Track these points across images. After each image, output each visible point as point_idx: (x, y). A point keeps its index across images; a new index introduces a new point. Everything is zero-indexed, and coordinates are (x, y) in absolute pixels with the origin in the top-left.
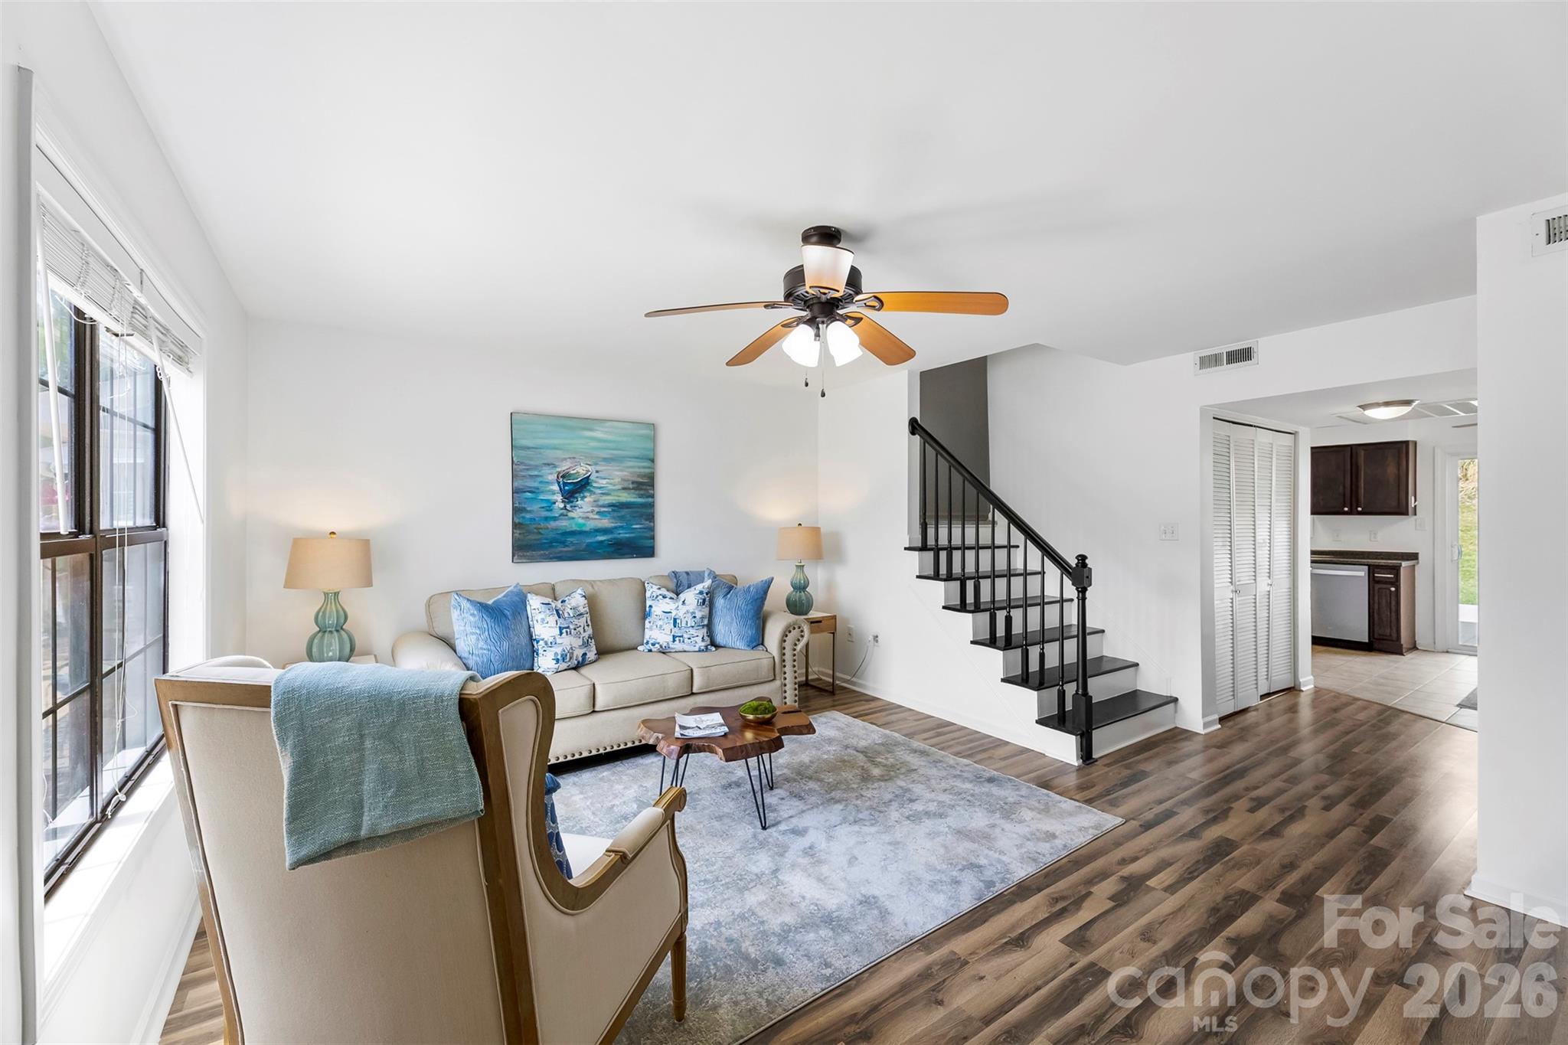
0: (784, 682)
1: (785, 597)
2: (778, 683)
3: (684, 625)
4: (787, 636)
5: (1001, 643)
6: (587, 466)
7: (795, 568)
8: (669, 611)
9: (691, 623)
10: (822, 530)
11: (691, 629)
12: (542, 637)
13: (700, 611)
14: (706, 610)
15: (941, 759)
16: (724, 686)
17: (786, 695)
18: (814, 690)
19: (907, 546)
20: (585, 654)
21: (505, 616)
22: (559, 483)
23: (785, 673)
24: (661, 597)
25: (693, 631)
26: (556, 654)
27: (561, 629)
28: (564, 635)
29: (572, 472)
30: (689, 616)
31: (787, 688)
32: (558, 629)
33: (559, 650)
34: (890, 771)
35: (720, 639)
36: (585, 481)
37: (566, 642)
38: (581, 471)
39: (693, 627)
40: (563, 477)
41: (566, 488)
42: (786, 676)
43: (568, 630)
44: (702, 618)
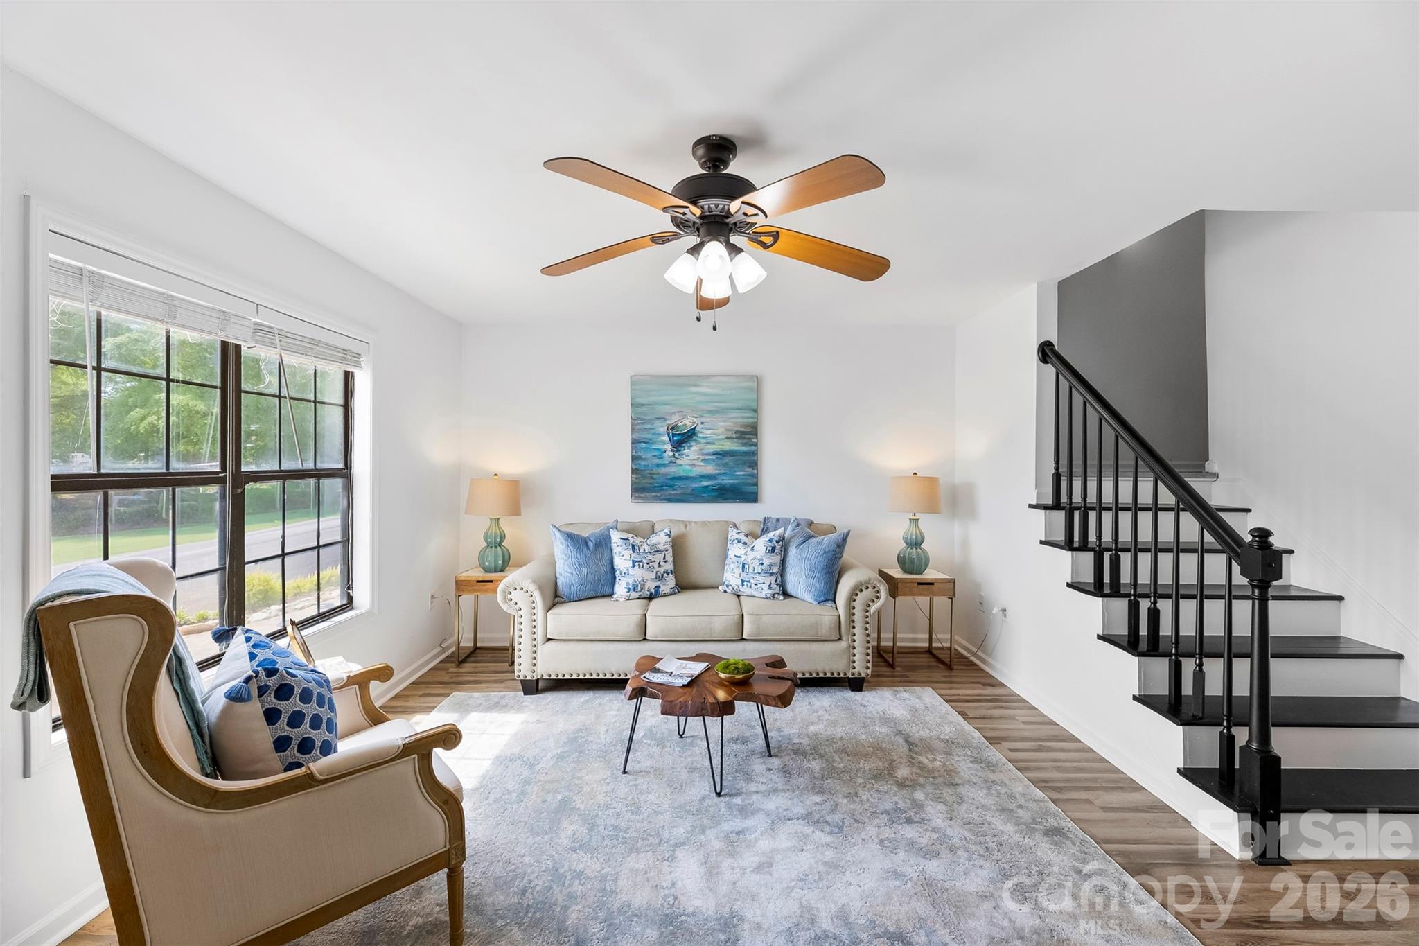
0: (852, 644)
1: (898, 552)
2: (844, 644)
3: (751, 570)
4: (857, 595)
5: (1143, 646)
6: (693, 418)
7: (908, 521)
8: (739, 555)
9: (758, 569)
10: (941, 480)
11: (757, 575)
12: (619, 567)
13: (769, 558)
14: (777, 559)
15: (1007, 781)
16: (777, 637)
17: (855, 658)
18: (932, 660)
19: (1034, 503)
20: (657, 587)
21: (588, 547)
22: (669, 434)
23: (854, 635)
24: (736, 541)
25: (759, 578)
26: (628, 583)
27: (634, 562)
28: (637, 567)
29: (680, 424)
30: (757, 562)
31: (855, 651)
32: (631, 562)
33: (631, 580)
34: (920, 776)
35: (791, 589)
36: (692, 432)
37: (638, 573)
38: (688, 423)
39: (759, 573)
40: (672, 429)
41: (675, 438)
42: (855, 638)
43: (641, 564)
44: (771, 566)
